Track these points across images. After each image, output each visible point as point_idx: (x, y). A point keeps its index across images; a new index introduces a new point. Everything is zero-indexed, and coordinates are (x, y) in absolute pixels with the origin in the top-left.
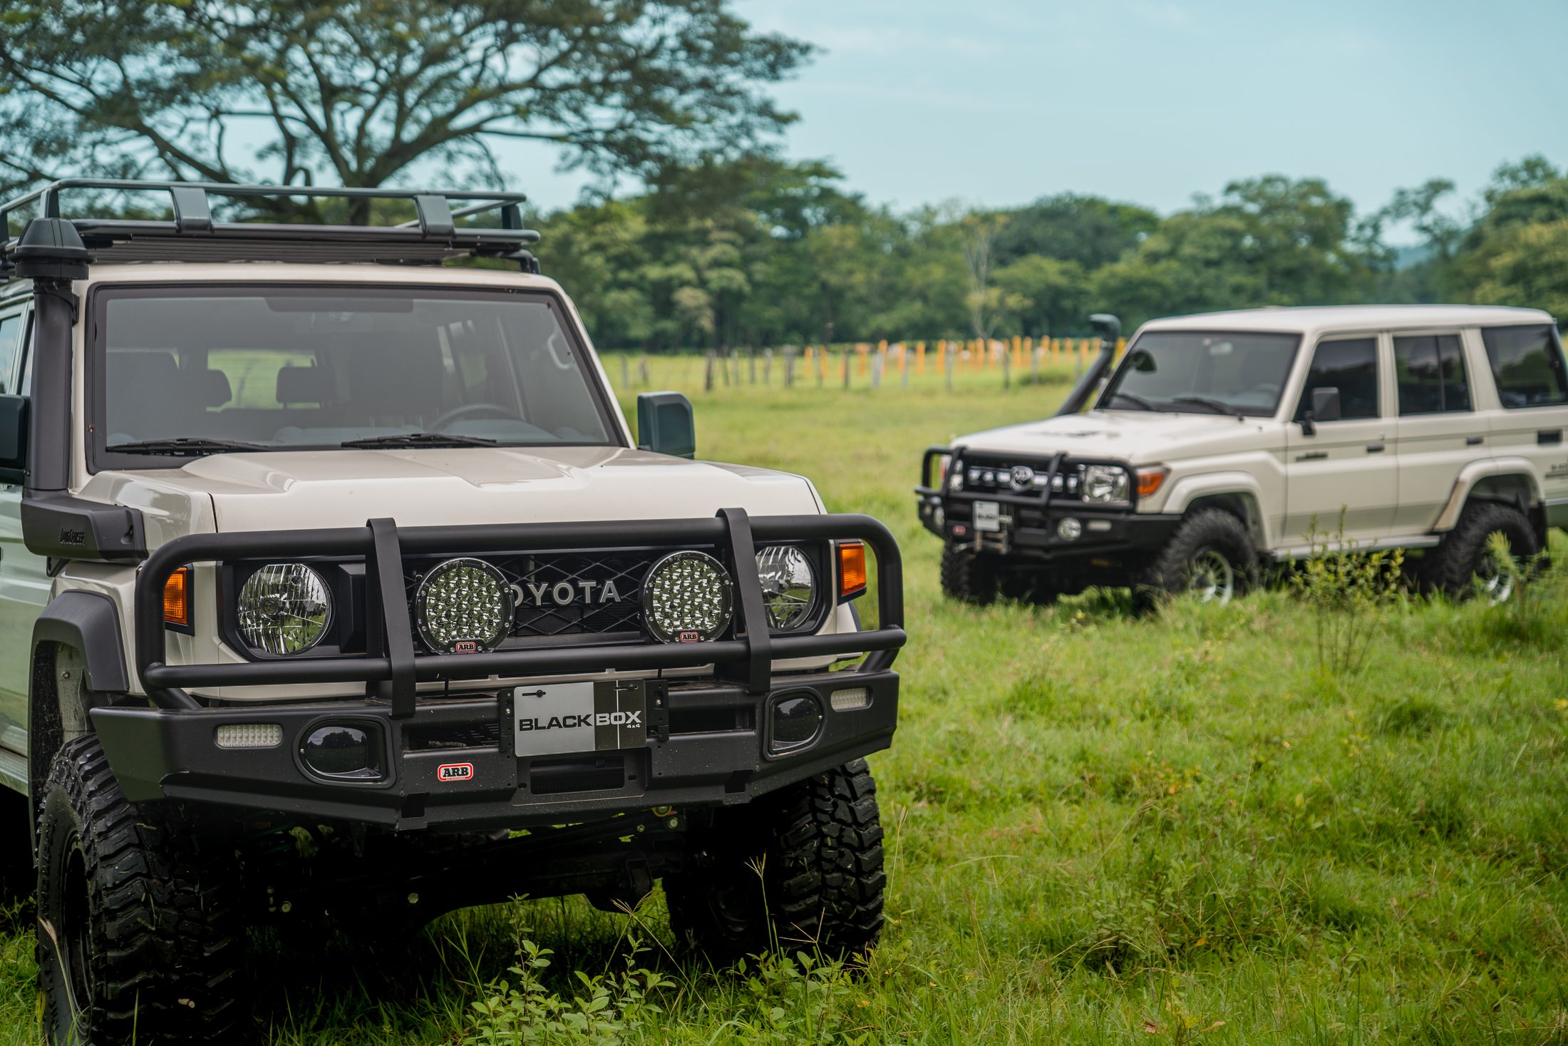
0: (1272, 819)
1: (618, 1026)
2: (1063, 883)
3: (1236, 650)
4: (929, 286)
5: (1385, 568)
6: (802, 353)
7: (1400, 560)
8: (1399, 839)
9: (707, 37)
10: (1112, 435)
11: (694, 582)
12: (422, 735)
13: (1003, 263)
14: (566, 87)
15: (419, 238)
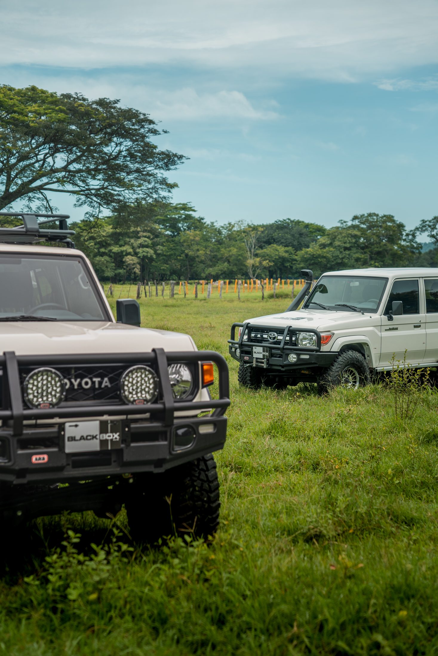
0: (378, 479)
1: (108, 567)
2: (293, 506)
3: (362, 409)
4: (230, 256)
5: (423, 375)
6: (178, 284)
7: (429, 372)
8: (430, 488)
9: (139, 151)
10: (310, 319)
11: (142, 379)
12: (26, 443)
13: (261, 247)
14: (79, 171)
15: (24, 233)
